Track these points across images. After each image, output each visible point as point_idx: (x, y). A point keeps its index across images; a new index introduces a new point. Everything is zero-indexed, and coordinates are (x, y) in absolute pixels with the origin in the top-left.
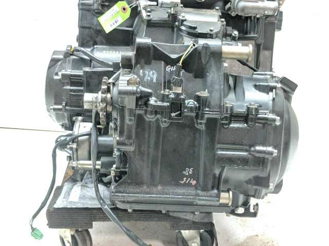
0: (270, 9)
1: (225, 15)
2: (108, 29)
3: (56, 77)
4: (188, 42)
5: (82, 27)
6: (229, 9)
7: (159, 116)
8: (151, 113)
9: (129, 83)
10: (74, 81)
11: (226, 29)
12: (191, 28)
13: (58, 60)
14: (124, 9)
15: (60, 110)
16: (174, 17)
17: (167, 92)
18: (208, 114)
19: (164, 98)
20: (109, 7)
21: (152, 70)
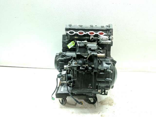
0: (109, 42)
1: (98, 44)
2: (69, 48)
3: (57, 60)
4: (89, 52)
5: (63, 47)
6: (99, 42)
7: (82, 72)
8: (80, 71)
9: (75, 64)
10: (61, 61)
11: (98, 47)
12: (89, 48)
13: (58, 56)
14: (73, 43)
15: (58, 68)
16: (85, 45)
17: (84, 66)
18: (94, 71)
19: (83, 67)
20: (70, 42)
21: (80, 60)
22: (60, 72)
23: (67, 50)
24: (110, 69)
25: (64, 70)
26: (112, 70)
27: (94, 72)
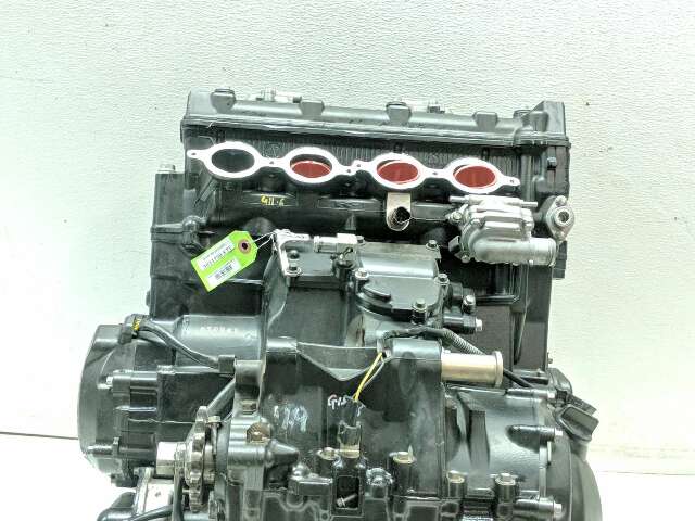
0: (539, 254)
1: (449, 263)
2: (211, 283)
3: (102, 386)
4: (376, 329)
5: (158, 278)
6: (457, 249)
7: (311, 503)
8: (295, 499)
9: (250, 436)
10: (139, 394)
11: (451, 291)
12: (377, 297)
13: (107, 349)
14: (245, 246)
15: (108, 453)
16: (345, 271)
17: (327, 454)
18: (413, 502)
19: (322, 467)
20: (216, 239)
21: (298, 404)
22: (121, 483)
23: (191, 301)
24: (543, 483)
25: (155, 477)
26: (561, 497)
27: (415, 511)
